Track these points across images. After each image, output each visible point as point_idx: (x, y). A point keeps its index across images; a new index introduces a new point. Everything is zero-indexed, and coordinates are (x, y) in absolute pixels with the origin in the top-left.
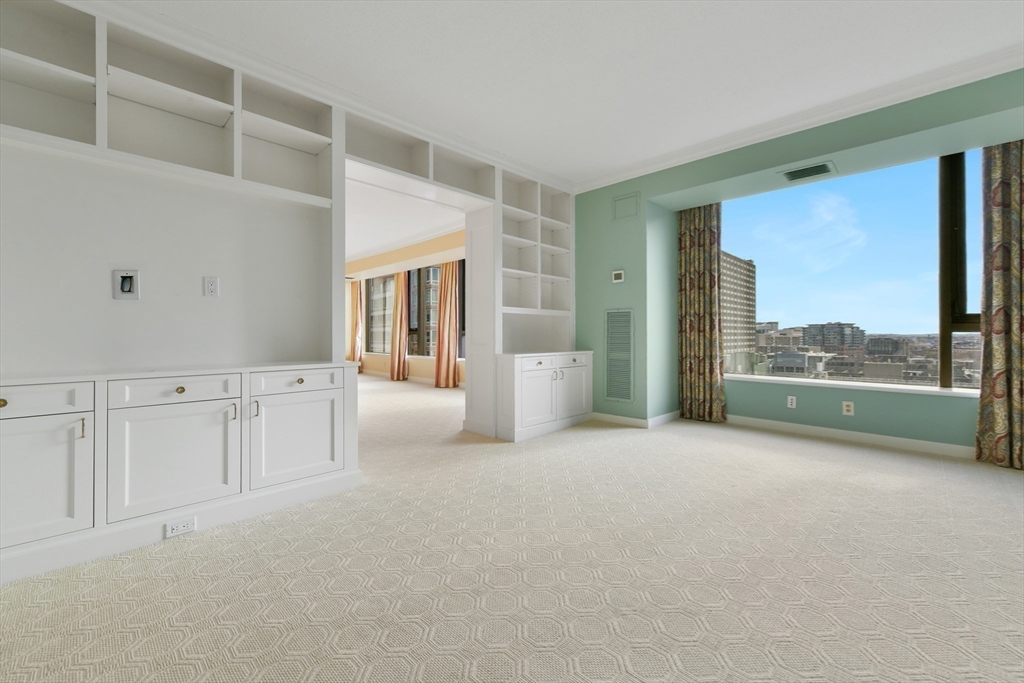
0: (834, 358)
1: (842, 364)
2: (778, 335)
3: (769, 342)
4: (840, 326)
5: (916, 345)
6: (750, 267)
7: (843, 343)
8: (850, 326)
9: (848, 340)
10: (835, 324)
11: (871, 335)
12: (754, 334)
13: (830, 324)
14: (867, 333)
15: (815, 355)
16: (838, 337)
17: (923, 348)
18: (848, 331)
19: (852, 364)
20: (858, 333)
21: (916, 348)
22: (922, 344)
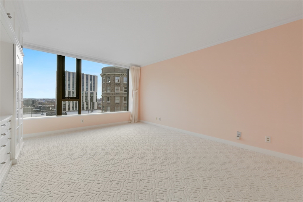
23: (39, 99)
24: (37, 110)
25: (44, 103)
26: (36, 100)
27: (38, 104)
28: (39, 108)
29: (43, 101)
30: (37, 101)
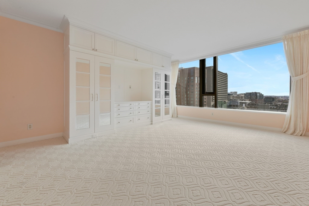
0: (250, 103)
1: (253, 105)
2: (236, 96)
3: (233, 98)
4: (256, 93)
5: (280, 99)
6: (226, 75)
7: (257, 98)
8: (259, 93)
9: (258, 97)
10: (254, 92)
11: (266, 96)
12: (227, 95)
13: (252, 92)
14: (264, 95)
15: (245, 102)
16: (255, 97)
17: (282, 100)
18: (258, 95)
19: (255, 105)
20: (261, 95)
21: (280, 100)
22: (282, 99)
23: (280, 96)
24: (274, 108)
25: (284, 101)
26: (276, 97)
27: (277, 101)
28: (276, 106)
29: (284, 99)
30: (277, 99)
